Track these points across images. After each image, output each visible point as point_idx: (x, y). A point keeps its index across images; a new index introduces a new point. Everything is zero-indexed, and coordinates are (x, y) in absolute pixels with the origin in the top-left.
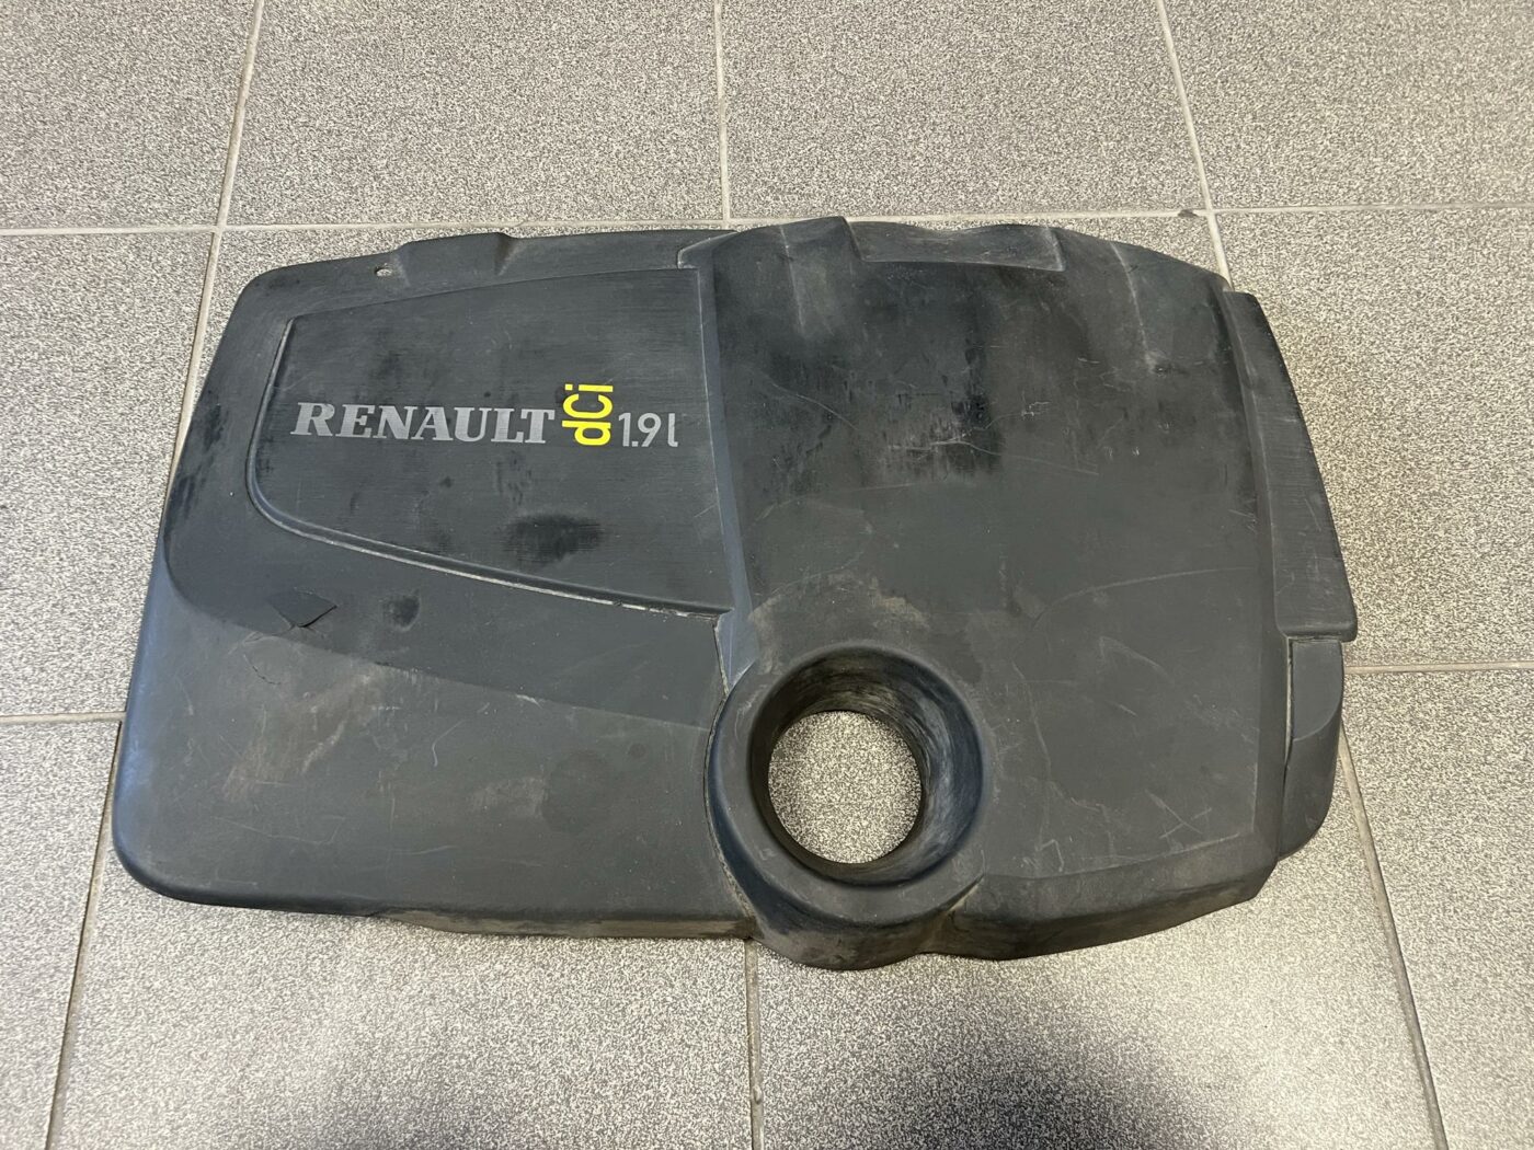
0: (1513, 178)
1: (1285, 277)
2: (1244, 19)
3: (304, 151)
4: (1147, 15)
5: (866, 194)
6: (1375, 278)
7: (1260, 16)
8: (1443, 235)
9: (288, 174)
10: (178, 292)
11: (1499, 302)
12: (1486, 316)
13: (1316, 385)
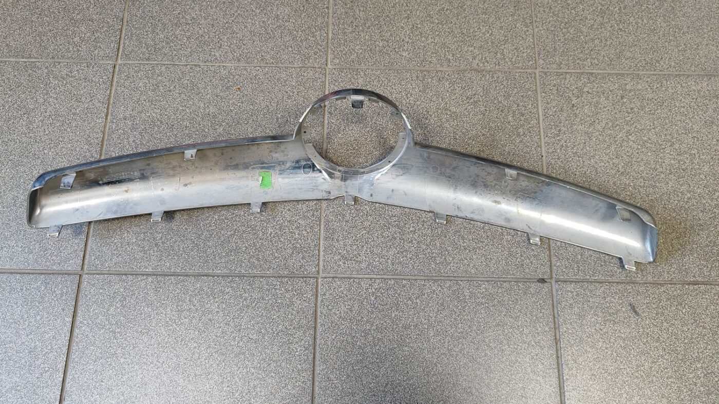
0: (705, 267)
1: (584, 321)
2: (584, 162)
3: (123, 228)
4: (535, 158)
5: (387, 262)
6: (628, 324)
7: (592, 160)
8: (665, 300)
9: (115, 241)
10: (63, 310)
11: (686, 341)
12: (679, 349)
13: (591, 385)
